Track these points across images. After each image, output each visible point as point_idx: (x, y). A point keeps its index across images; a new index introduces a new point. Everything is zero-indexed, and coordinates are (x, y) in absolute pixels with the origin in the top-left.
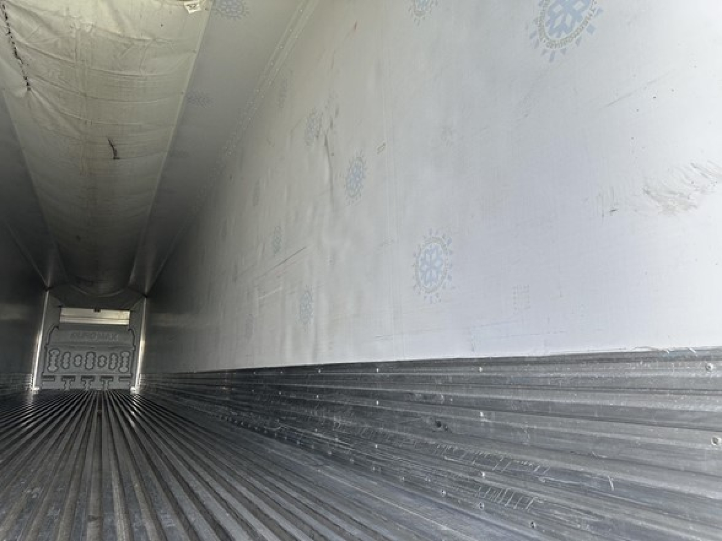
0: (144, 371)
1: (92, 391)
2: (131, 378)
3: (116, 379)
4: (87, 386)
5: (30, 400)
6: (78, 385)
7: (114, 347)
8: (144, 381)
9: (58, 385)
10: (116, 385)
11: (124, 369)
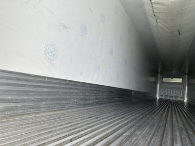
0: (188, 96)
1: (173, 100)
2: (184, 98)
3: (179, 98)
4: (171, 99)
5: (157, 101)
6: (169, 98)
7: (178, 89)
8: (188, 99)
9: (163, 97)
10: (179, 99)
11: (181, 95)
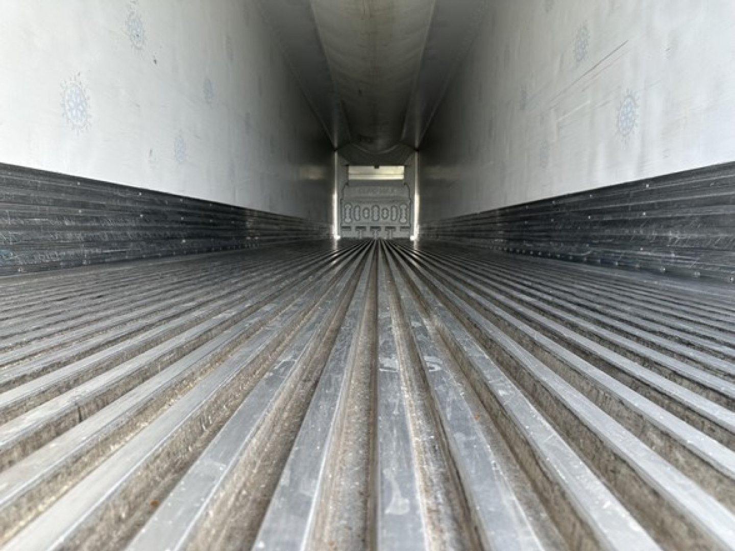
0: (421, 221)
1: (380, 239)
2: (409, 228)
3: (398, 229)
4: (376, 235)
5: (335, 247)
6: (368, 234)
7: (393, 201)
8: (421, 229)
9: (353, 234)
10: (398, 234)
11: (403, 220)
